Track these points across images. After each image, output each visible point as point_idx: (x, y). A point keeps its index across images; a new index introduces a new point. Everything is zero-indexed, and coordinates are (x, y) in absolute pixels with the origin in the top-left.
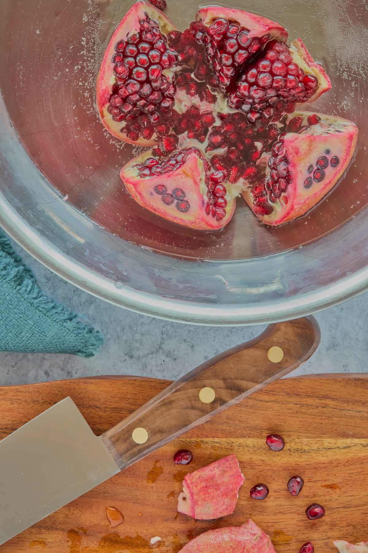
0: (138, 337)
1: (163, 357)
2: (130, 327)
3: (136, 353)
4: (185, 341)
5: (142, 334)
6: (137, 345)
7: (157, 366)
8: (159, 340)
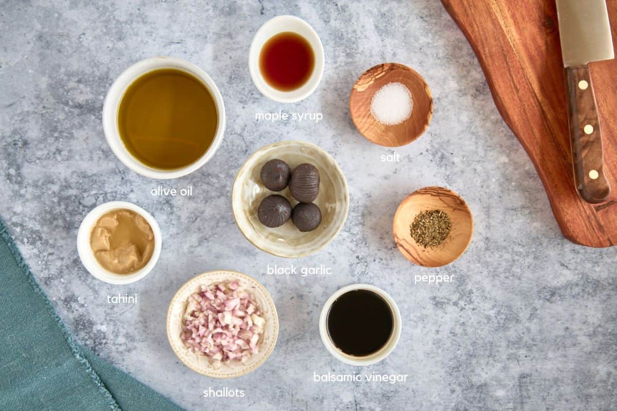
0: (235, 148)
1: (245, 132)
2: (230, 152)
3: (244, 148)
4: (235, 121)
5: (233, 145)
6: (239, 148)
7: (250, 136)
8: (235, 135)
